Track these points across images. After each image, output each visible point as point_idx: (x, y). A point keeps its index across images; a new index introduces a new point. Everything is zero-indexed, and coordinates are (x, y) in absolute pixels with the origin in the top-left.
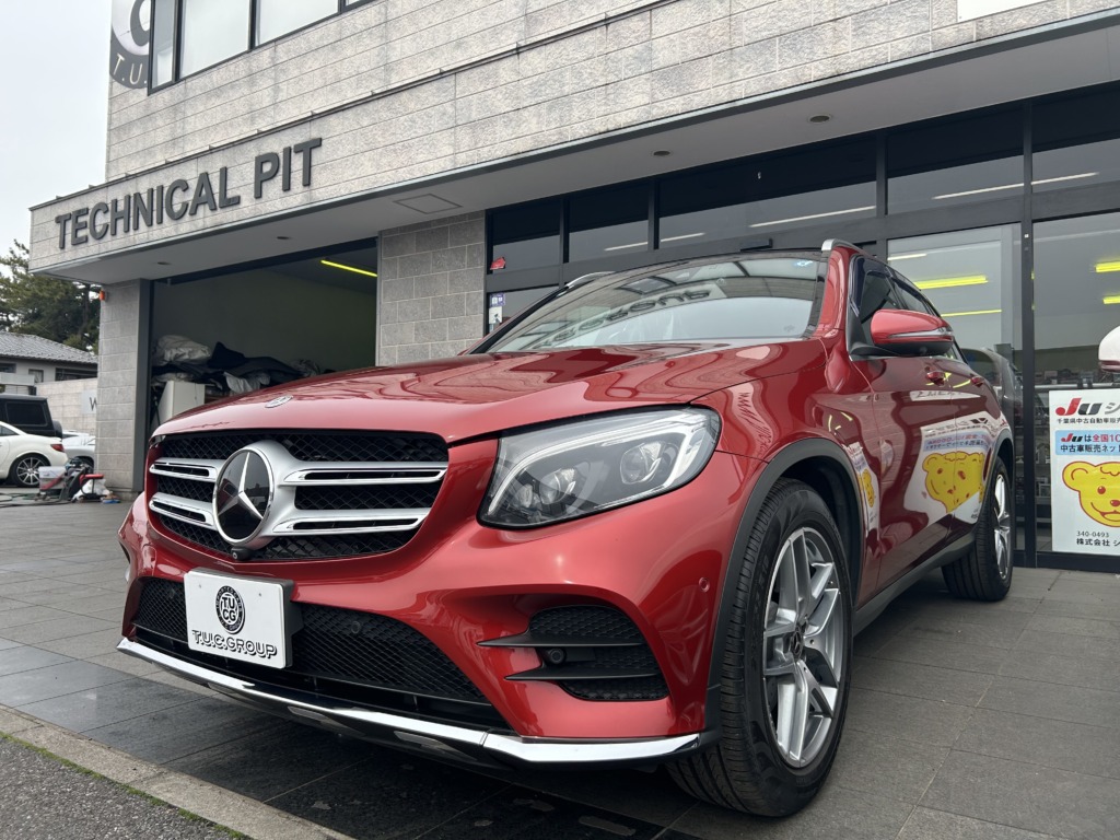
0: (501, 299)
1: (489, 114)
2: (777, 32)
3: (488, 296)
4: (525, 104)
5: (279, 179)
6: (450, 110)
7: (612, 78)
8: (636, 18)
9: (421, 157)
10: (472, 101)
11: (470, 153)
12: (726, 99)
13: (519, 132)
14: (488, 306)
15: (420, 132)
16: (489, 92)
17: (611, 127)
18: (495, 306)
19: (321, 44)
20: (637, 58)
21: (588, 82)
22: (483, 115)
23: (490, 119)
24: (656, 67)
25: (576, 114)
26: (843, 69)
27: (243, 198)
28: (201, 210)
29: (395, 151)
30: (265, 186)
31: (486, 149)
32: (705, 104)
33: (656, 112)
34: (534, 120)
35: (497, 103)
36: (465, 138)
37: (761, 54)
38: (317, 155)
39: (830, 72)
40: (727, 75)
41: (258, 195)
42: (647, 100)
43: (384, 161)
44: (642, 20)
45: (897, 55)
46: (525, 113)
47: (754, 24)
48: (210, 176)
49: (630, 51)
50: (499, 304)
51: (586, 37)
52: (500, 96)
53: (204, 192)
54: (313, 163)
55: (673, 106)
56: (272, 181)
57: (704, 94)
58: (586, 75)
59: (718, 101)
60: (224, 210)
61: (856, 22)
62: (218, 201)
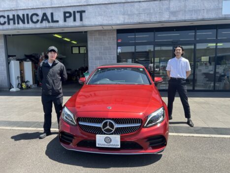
1: (133, 13)
2: (193, 9)
3: (118, 46)
4: (141, 13)
5: (72, 18)
10: (128, 10)
11: (128, 20)
12: (184, 19)
13: (140, 18)
14: (117, 49)
15: (114, 14)
16: (133, 9)
17: (161, 21)
24: (170, 11)
25: (153, 17)
26: (204, 18)
27: (60, 21)
28: (44, 22)
29: (107, 17)
30: (67, 19)
31: (132, 20)
34: (144, 17)
35: (135, 11)
36: (126, 17)
37: (190, 13)
38: (83, 14)
39: (202, 18)
40: (184, 15)
41: (65, 21)
42: (168, 17)
43: (104, 19)
44: (168, 2)
45: (213, 18)
46: (142, 15)
47: (189, 7)
48: (47, 14)
50: (120, 49)
51: (155, 2)
53: (45, 18)
54: (83, 16)
55: (174, 19)
56: (69, 18)
60: (53, 23)
61: (207, 11)
62: (50, 20)
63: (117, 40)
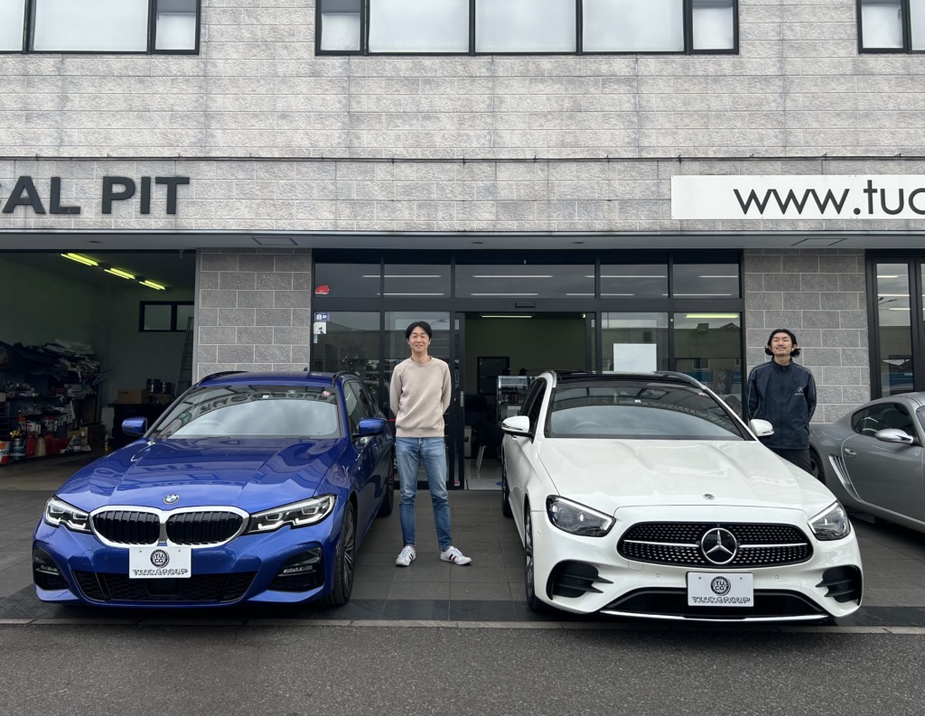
0: (325, 317)
1: (367, 198)
2: (577, 198)
3: (314, 311)
4: (399, 198)
5: (136, 201)
6: (332, 187)
7: (467, 197)
8: (485, 164)
9: (301, 216)
10: (350, 185)
11: (350, 222)
12: (546, 229)
13: (393, 216)
14: (313, 320)
15: (300, 196)
16: (368, 183)
17: (468, 229)
18: (319, 321)
19: (124, 72)
20: (487, 190)
21: (449, 196)
22: (362, 198)
23: (368, 202)
24: (499, 198)
25: (440, 215)
26: (614, 228)
27: (85, 210)
28: (20, 210)
29: (274, 205)
30: (115, 204)
31: (364, 222)
32: (532, 229)
33: (499, 227)
34: (407, 212)
35: (373, 191)
36: (346, 211)
37: (567, 208)
38: (181, 190)
39: (606, 228)
40: (546, 214)
41: (106, 209)
42: (493, 218)
43: (261, 210)
44: (490, 167)
45: (642, 228)
46: (400, 206)
47: (563, 190)
48: (34, 181)
49: (481, 184)
50: (323, 320)
51: (448, 166)
52: (376, 188)
53: (25, 194)
54: (178, 196)
55: (510, 225)
56: (125, 202)
57: (532, 223)
58: (447, 191)
59: (540, 229)
60: (57, 216)
61: (620, 204)
62: (47, 206)
63: (314, 289)
